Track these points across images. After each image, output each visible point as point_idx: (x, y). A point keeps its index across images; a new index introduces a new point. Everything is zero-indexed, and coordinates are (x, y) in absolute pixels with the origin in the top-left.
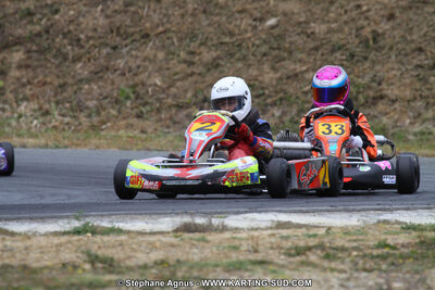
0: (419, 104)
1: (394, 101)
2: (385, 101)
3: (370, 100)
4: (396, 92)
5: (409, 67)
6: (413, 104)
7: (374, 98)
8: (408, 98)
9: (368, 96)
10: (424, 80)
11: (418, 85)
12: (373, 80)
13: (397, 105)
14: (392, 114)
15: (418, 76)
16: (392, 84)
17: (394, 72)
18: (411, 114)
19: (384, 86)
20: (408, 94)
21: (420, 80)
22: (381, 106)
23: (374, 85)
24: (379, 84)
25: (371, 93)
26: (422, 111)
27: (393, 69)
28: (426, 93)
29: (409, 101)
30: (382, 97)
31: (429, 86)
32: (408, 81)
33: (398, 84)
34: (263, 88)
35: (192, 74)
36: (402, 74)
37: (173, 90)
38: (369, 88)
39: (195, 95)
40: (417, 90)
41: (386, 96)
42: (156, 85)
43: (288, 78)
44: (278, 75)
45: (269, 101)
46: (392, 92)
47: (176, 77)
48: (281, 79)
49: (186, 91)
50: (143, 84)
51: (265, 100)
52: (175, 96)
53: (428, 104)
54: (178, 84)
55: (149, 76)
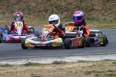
0: (103, 11)
1: (97, 10)
2: (94, 10)
3: (90, 10)
4: (97, 8)
5: (101, 1)
6: (102, 11)
7: (91, 10)
8: (100, 9)
9: (90, 9)
10: (105, 5)
11: (103, 6)
12: (91, 5)
13: (97, 11)
14: (96, 14)
15: (103, 4)
16: (96, 6)
17: (97, 3)
18: (101, 14)
19: (94, 6)
20: (100, 8)
21: (104, 5)
22: (93, 12)
23: (92, 6)
24: (93, 6)
25: (91, 8)
26: (104, 13)
27: (96, 2)
28: (105, 8)
29: (101, 10)
30: (93, 9)
31: (106, 6)
32: (100, 5)
33: (98, 6)
34: (62, 7)
35: (43, 3)
36: (99, 3)
37: (38, 7)
38: (90, 7)
39: (44, 9)
40: (103, 7)
41: (95, 9)
42: (33, 6)
43: (69, 4)
44: (66, 3)
45: (64, 10)
46: (96, 8)
47: (39, 4)
48: (67, 4)
49: (41, 7)
50: (30, 5)
51: (63, 10)
52: (38, 9)
53: (106, 11)
54: (39, 5)
55: (31, 3)
